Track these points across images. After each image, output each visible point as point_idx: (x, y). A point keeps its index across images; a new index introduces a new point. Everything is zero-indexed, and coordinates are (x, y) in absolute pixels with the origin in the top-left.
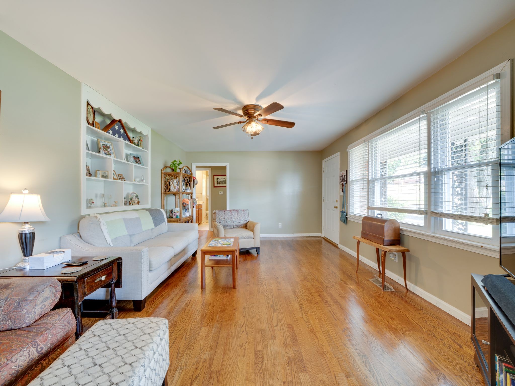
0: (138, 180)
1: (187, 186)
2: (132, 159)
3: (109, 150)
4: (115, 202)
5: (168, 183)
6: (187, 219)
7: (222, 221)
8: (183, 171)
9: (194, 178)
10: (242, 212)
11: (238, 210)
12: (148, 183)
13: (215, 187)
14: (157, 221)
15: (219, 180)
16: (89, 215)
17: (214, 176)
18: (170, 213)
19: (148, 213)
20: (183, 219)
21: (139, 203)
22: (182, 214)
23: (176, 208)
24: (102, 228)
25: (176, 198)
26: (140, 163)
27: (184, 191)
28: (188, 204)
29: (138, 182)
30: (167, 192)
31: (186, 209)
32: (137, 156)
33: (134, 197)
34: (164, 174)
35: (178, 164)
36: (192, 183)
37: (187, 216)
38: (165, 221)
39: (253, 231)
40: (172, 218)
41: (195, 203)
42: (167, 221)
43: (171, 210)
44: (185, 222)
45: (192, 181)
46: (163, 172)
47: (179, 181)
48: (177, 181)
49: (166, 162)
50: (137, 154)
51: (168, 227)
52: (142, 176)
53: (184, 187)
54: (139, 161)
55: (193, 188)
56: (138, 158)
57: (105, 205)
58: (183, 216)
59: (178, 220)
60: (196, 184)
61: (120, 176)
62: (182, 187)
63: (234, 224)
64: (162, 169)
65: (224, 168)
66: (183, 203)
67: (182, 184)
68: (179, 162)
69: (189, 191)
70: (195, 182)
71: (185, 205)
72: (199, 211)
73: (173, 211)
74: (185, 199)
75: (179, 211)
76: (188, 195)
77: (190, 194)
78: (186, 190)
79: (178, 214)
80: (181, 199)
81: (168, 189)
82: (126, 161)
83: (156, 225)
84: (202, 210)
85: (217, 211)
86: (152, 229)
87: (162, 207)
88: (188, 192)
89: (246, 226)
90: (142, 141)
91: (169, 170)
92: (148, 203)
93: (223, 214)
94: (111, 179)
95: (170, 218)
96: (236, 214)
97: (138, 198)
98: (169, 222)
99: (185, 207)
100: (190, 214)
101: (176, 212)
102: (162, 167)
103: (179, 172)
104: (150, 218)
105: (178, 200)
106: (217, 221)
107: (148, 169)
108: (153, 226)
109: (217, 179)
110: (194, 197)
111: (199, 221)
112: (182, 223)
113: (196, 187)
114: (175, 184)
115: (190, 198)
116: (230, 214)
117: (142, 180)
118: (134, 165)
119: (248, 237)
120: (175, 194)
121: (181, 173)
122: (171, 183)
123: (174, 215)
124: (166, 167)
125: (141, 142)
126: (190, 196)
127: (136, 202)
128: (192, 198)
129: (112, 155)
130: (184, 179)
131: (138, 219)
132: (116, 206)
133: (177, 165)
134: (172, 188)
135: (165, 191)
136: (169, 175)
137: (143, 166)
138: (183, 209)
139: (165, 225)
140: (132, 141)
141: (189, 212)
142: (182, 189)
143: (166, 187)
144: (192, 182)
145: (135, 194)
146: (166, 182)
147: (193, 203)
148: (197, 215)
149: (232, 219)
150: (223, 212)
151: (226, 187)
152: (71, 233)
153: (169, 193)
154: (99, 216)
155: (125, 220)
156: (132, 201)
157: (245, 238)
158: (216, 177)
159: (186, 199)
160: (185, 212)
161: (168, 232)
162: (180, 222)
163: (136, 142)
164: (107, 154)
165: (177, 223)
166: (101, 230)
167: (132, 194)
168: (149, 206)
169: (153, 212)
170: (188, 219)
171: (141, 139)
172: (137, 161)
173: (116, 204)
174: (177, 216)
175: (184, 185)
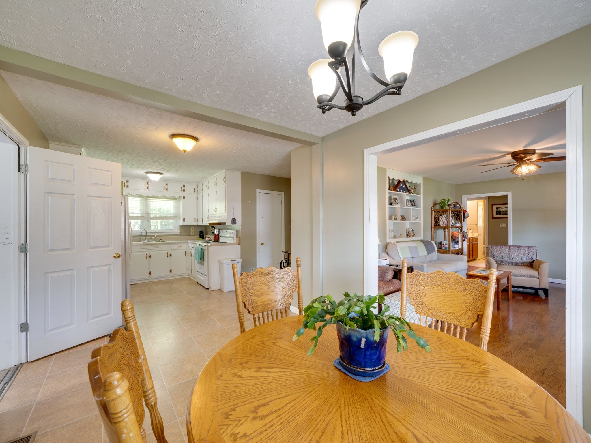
0: (414, 218)
1: (456, 220)
2: (410, 204)
3: (397, 201)
4: (401, 235)
5: (437, 219)
6: (456, 251)
7: (497, 256)
8: (452, 207)
9: (464, 212)
10: (526, 249)
11: (520, 246)
12: (421, 220)
13: (493, 218)
14: (430, 250)
15: (499, 210)
16: (391, 242)
17: (493, 205)
18: (439, 244)
19: (422, 243)
20: (452, 251)
21: (415, 236)
22: (451, 247)
23: (444, 240)
24: (398, 250)
25: (444, 231)
26: (415, 206)
27: (453, 225)
28: (457, 237)
29: (414, 220)
30: (437, 227)
31: (455, 243)
32: (412, 200)
33: (411, 231)
34: (434, 212)
35: (447, 201)
36: (462, 218)
37: (456, 248)
38: (435, 251)
39: (538, 270)
40: (441, 249)
41: (466, 237)
42: (437, 251)
43: (440, 242)
44: (455, 254)
45: (462, 214)
46: (432, 209)
47: (447, 216)
48: (446, 216)
49: (435, 201)
50: (412, 198)
51: (438, 256)
52: (417, 215)
53: (453, 221)
54: (414, 204)
55: (464, 221)
56: (413, 202)
57: (395, 237)
58: (452, 249)
59: (448, 251)
60: (467, 217)
61: (402, 217)
62: (451, 222)
63: (513, 261)
64: (431, 207)
65: (506, 197)
66: (452, 236)
67: (451, 219)
68: (448, 200)
69: (458, 224)
70: (466, 215)
71: (454, 238)
72: (474, 245)
73: (442, 243)
74: (454, 232)
75: (448, 243)
76: (457, 229)
77: (460, 228)
78: (455, 224)
79: (447, 246)
80: (450, 233)
81: (437, 224)
82: (406, 207)
83: (428, 253)
84: (477, 244)
85: (490, 246)
86: (425, 256)
87: (432, 239)
88: (458, 226)
89: (531, 265)
90: (416, 188)
91: (438, 207)
92: (421, 236)
93: (498, 249)
94: (399, 220)
95: (439, 249)
96: (517, 250)
97: (413, 232)
98: (439, 252)
99: (454, 240)
100: (460, 247)
101: (445, 244)
102: (431, 205)
103: (448, 209)
104: (424, 247)
105: (447, 233)
106: (490, 256)
107: (421, 209)
108: (426, 254)
109: (497, 208)
110: (465, 230)
111: (474, 257)
112: (451, 254)
113: (467, 220)
114: (444, 219)
115: (459, 232)
116: (507, 250)
117: (417, 218)
118: (412, 209)
119: (529, 275)
120: (444, 228)
121: (450, 210)
122: (440, 219)
123: (443, 247)
124: (435, 204)
125: (416, 190)
126: (459, 230)
127: (412, 235)
128: (462, 232)
129: (399, 204)
130: (453, 213)
131: (416, 247)
132: (402, 237)
133: (446, 203)
134: (441, 223)
135: (435, 225)
136: (438, 211)
137: (417, 207)
138: (452, 242)
139: (435, 254)
140: (410, 191)
141: (458, 245)
142: (451, 223)
143: (435, 222)
144: (462, 216)
145: (411, 228)
146: (435, 218)
147: (464, 236)
148: (471, 249)
149: (510, 255)
150: (498, 247)
151: (507, 218)
152: (383, 252)
153: (438, 227)
154: (396, 244)
155: (409, 247)
156: (409, 234)
157: (526, 276)
158: (495, 207)
159: (456, 232)
160: (455, 245)
161: (438, 260)
162: (449, 253)
163: (412, 191)
164: (396, 204)
165: (446, 253)
166: (398, 252)
167: (410, 229)
168: (422, 238)
169: (426, 243)
170: (458, 251)
171: (416, 187)
172: (413, 204)
173: (401, 236)
174: (446, 248)
175: (453, 220)
